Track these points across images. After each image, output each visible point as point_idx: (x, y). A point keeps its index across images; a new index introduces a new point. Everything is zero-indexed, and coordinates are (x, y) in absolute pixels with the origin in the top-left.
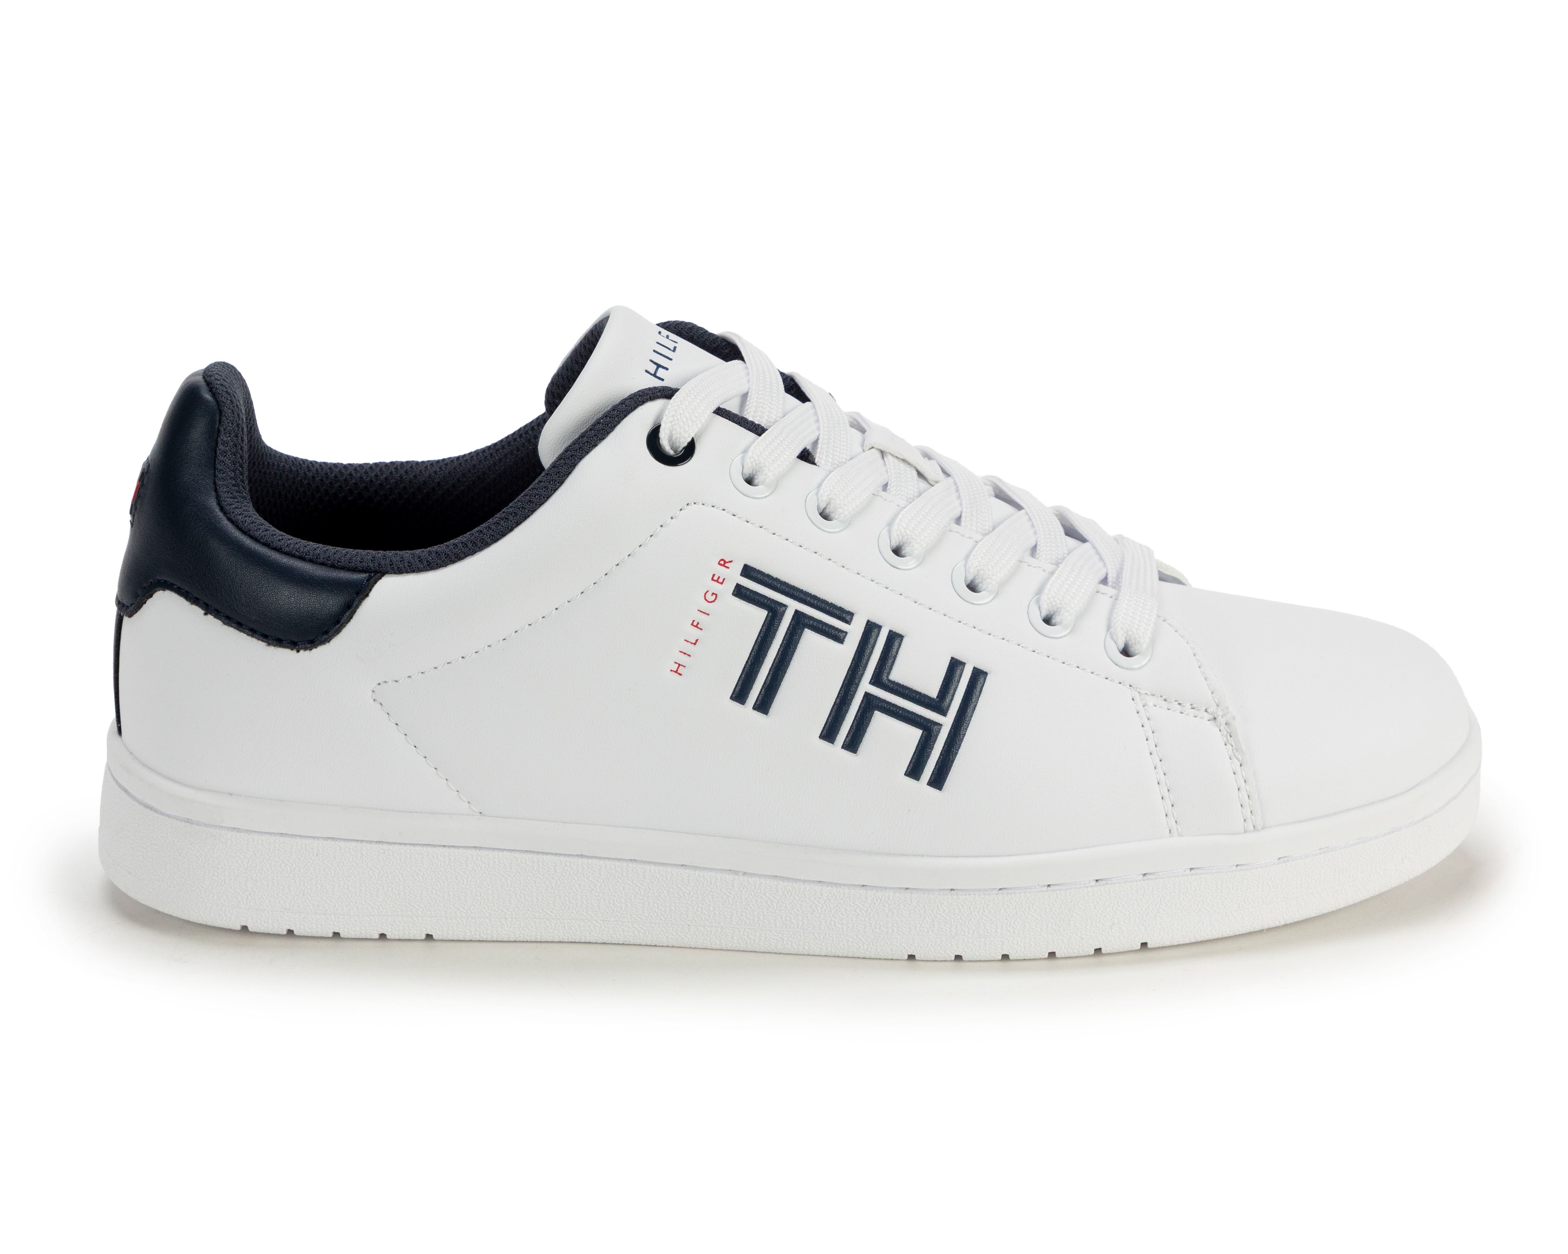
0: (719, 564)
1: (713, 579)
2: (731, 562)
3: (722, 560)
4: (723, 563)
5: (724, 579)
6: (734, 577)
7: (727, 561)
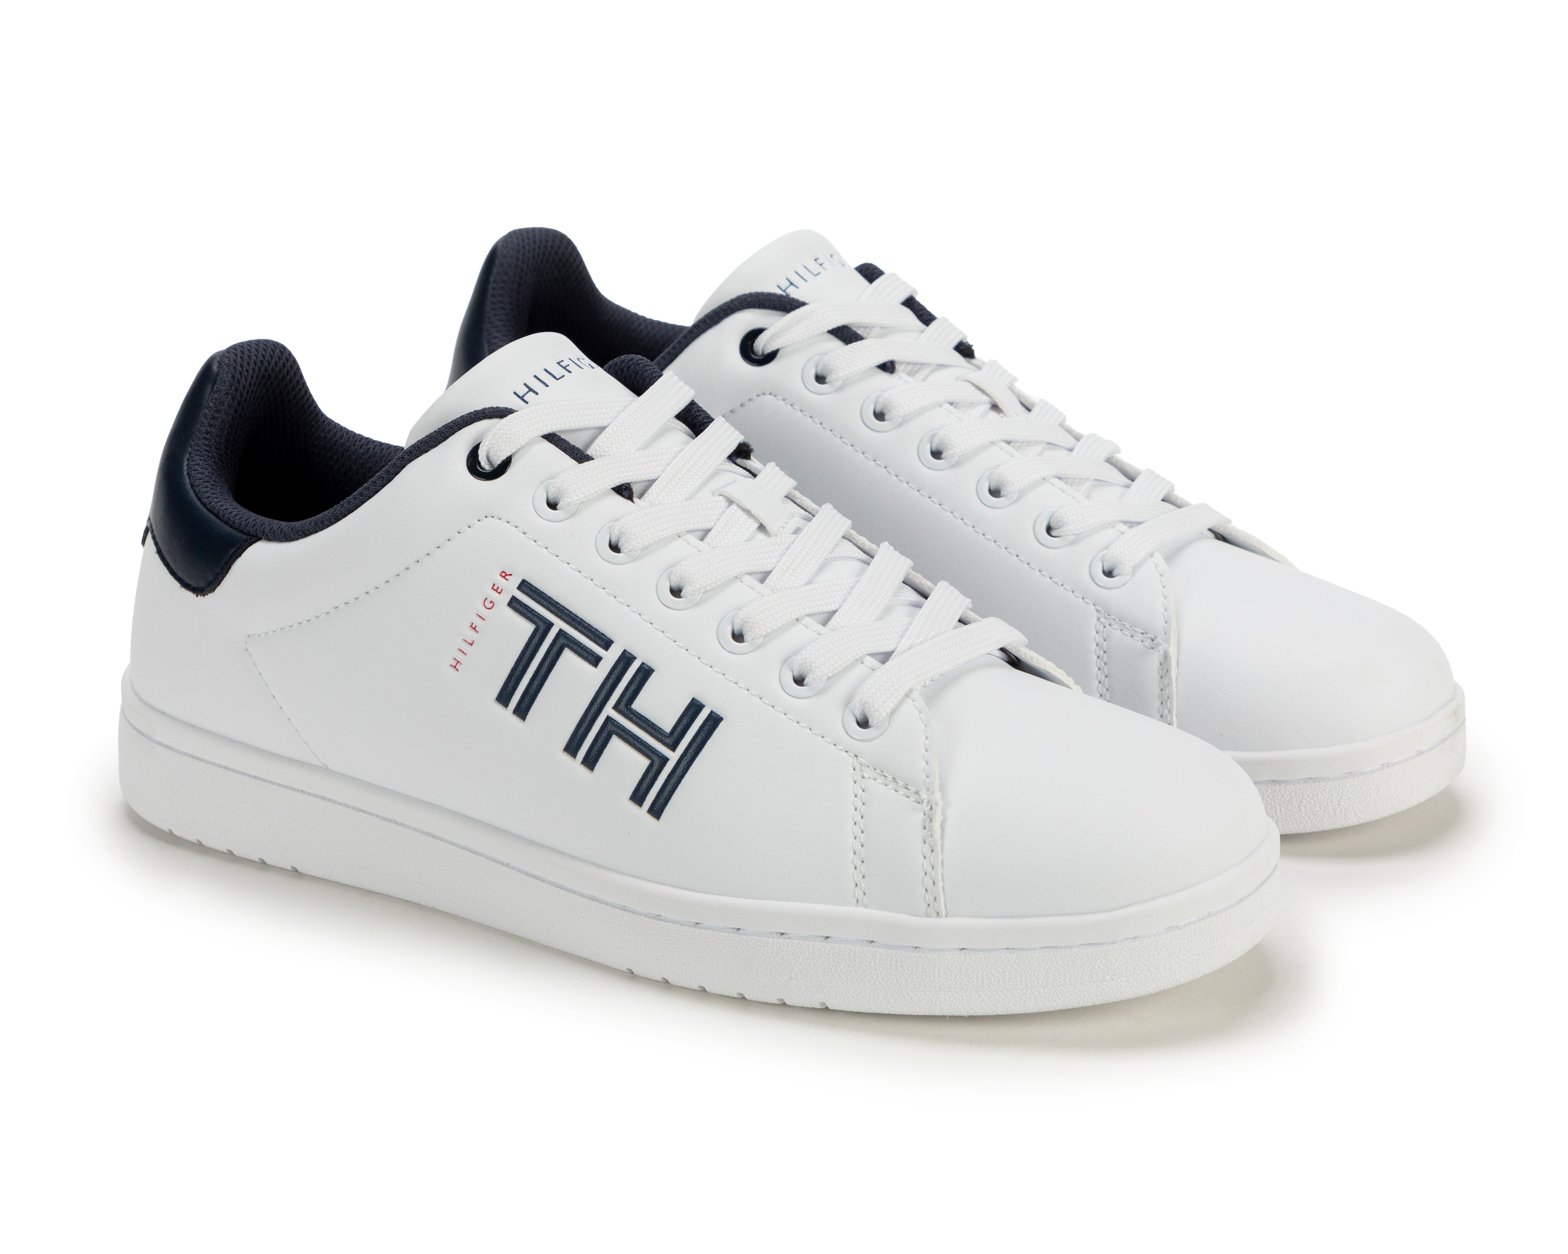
0: (501, 575)
1: (493, 588)
2: (511, 575)
3: (503, 572)
4: (505, 575)
5: (502, 590)
6: (511, 589)
7: (507, 573)
